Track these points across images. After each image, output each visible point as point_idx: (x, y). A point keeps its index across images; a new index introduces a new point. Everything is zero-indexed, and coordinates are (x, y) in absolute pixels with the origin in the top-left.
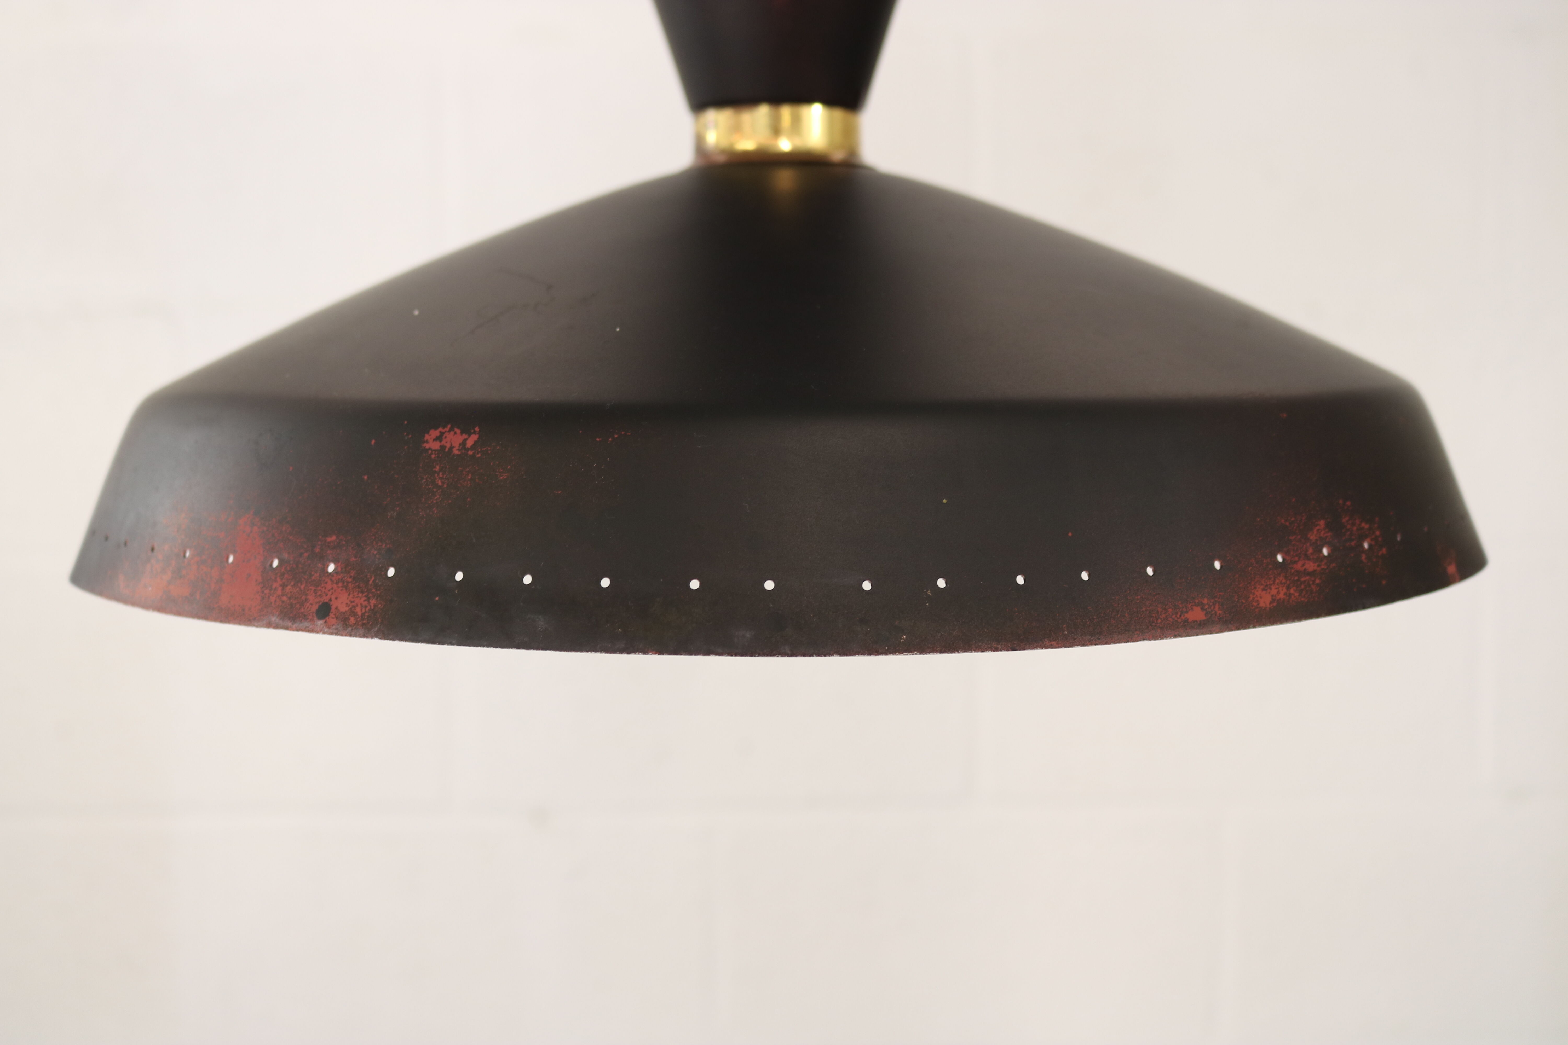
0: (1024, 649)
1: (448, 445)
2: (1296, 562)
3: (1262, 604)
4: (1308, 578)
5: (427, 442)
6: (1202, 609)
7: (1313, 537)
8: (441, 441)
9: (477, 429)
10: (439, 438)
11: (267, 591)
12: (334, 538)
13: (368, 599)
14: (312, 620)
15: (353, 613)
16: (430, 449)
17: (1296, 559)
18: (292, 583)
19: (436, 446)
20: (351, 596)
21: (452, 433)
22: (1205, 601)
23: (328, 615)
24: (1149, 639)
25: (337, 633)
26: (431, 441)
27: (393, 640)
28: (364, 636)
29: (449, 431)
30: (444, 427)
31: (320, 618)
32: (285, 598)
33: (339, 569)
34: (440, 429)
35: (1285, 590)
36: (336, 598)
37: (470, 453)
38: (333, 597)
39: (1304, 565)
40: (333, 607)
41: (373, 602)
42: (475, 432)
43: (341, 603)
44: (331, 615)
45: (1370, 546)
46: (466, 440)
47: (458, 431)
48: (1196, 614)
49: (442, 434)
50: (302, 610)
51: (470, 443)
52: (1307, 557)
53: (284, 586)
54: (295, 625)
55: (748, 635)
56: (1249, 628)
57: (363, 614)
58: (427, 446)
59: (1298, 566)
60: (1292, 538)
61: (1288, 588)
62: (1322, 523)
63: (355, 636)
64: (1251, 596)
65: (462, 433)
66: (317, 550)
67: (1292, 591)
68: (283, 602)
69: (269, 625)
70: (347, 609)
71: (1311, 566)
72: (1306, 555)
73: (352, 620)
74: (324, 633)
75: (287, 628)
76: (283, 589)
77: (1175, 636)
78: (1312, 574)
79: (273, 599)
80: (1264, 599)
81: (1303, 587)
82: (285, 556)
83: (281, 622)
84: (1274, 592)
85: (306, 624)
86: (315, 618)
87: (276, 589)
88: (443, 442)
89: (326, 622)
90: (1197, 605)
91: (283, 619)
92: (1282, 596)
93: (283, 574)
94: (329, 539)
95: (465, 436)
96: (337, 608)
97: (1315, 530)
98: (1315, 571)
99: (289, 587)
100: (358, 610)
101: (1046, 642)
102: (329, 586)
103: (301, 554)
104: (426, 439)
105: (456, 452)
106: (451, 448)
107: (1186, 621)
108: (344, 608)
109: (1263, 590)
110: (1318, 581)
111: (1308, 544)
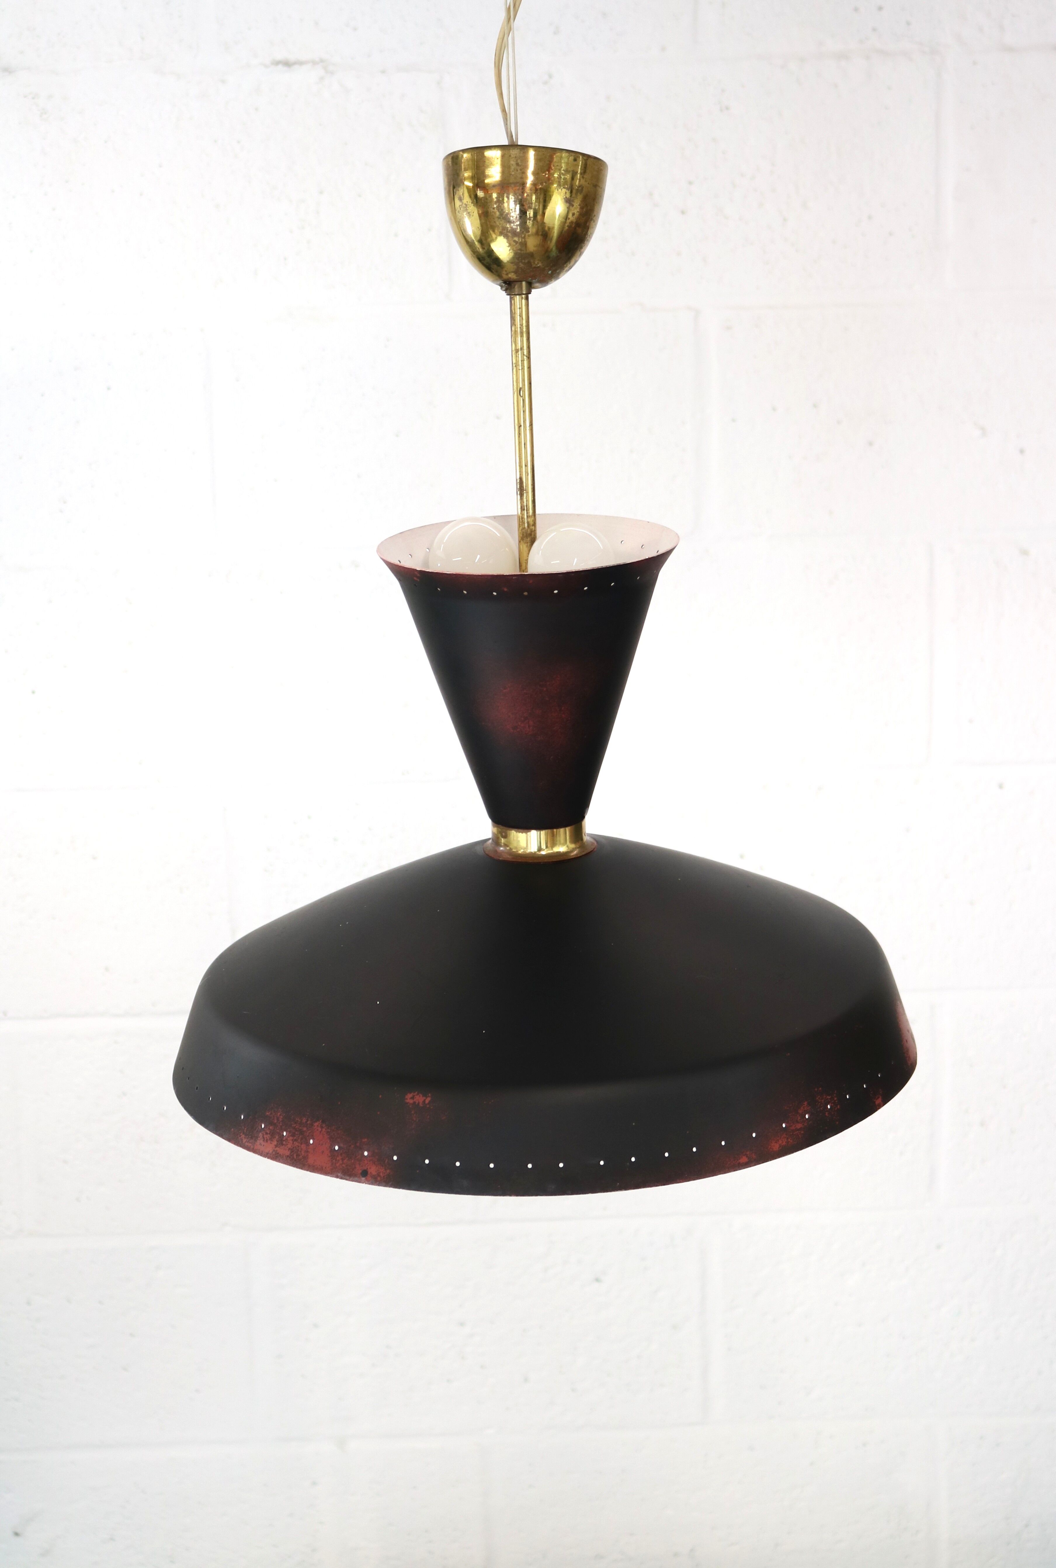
0: (669, 1184)
1: (417, 1102)
2: (791, 1126)
3: (775, 1149)
4: (797, 1132)
5: (407, 1099)
6: (747, 1157)
7: (800, 1112)
8: (413, 1099)
9: (430, 1095)
10: (413, 1098)
11: (334, 1161)
12: (366, 1140)
13: (386, 1170)
14: (359, 1177)
15: (379, 1175)
16: (408, 1103)
17: (792, 1124)
18: (347, 1159)
19: (411, 1101)
20: (377, 1168)
21: (418, 1096)
22: (748, 1153)
23: (367, 1176)
24: (723, 1174)
25: (372, 1184)
26: (409, 1099)
27: (399, 1188)
28: (385, 1186)
29: (417, 1095)
30: (414, 1092)
31: (363, 1177)
32: (344, 1165)
33: (370, 1155)
34: (412, 1094)
35: (786, 1140)
36: (370, 1168)
37: (428, 1106)
38: (369, 1167)
39: (795, 1126)
40: (369, 1172)
41: (388, 1171)
42: (429, 1096)
43: (373, 1170)
44: (368, 1176)
45: (831, 1106)
46: (425, 1100)
47: (421, 1096)
48: (744, 1159)
49: (414, 1096)
50: (353, 1172)
51: (427, 1101)
52: (797, 1122)
53: (343, 1160)
54: (351, 1179)
55: (553, 1187)
56: (768, 1161)
57: (384, 1176)
58: (407, 1101)
59: (793, 1128)
60: (790, 1115)
61: (788, 1139)
62: (806, 1103)
63: (381, 1186)
64: (770, 1147)
65: (423, 1097)
66: (358, 1144)
67: (789, 1140)
68: (343, 1167)
69: (337, 1177)
70: (376, 1173)
71: (799, 1126)
72: (797, 1121)
73: (379, 1179)
74: (366, 1184)
75: (347, 1180)
76: (342, 1161)
77: (734, 1171)
78: (800, 1129)
79: (338, 1165)
80: (776, 1147)
81: (794, 1137)
82: (342, 1145)
83: (343, 1176)
84: (780, 1142)
85: (356, 1179)
86: (361, 1176)
87: (339, 1160)
88: (415, 1100)
89: (366, 1179)
90: (744, 1156)
91: (344, 1175)
92: (784, 1143)
93: (341, 1154)
94: (363, 1140)
95: (425, 1098)
96: (371, 1173)
97: (802, 1108)
98: (801, 1127)
99: (345, 1160)
100: (381, 1174)
101: (678, 1181)
102: (366, 1162)
103: (350, 1146)
104: (406, 1097)
105: (421, 1105)
106: (419, 1103)
107: (739, 1163)
108: (374, 1173)
109: (776, 1142)
110: (802, 1132)
111: (798, 1116)
